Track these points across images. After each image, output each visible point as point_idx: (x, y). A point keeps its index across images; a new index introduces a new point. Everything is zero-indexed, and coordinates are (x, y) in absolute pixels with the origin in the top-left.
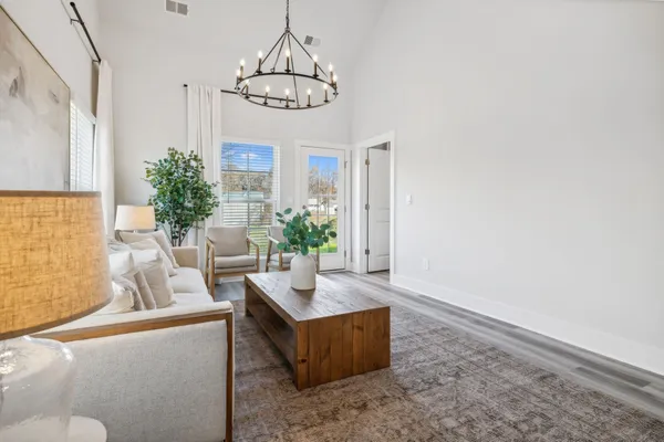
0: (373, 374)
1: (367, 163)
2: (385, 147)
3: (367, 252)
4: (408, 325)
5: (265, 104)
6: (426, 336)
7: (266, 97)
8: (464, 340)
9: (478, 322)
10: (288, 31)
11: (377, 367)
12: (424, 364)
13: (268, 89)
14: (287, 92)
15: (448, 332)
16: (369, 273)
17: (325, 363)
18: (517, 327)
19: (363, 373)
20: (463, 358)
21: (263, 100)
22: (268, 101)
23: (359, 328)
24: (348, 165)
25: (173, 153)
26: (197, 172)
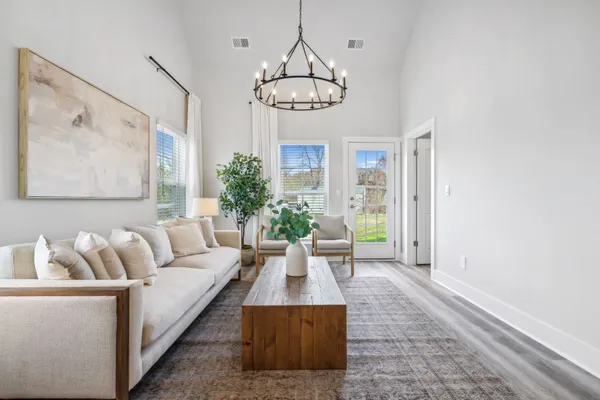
0: (321, 372)
1: (416, 153)
2: (427, 136)
3: (416, 244)
4: (409, 328)
5: (293, 108)
6: (419, 344)
7: (293, 103)
8: (463, 359)
9: (505, 341)
10: (300, 38)
11: (331, 367)
12: (385, 376)
13: (294, 95)
14: (312, 95)
15: (451, 345)
16: (418, 265)
17: (269, 351)
18: (561, 358)
19: (313, 369)
20: (442, 381)
21: (291, 105)
22: (315, 105)
23: (308, 322)
24: (398, 157)
25: (238, 157)
26: (258, 171)
